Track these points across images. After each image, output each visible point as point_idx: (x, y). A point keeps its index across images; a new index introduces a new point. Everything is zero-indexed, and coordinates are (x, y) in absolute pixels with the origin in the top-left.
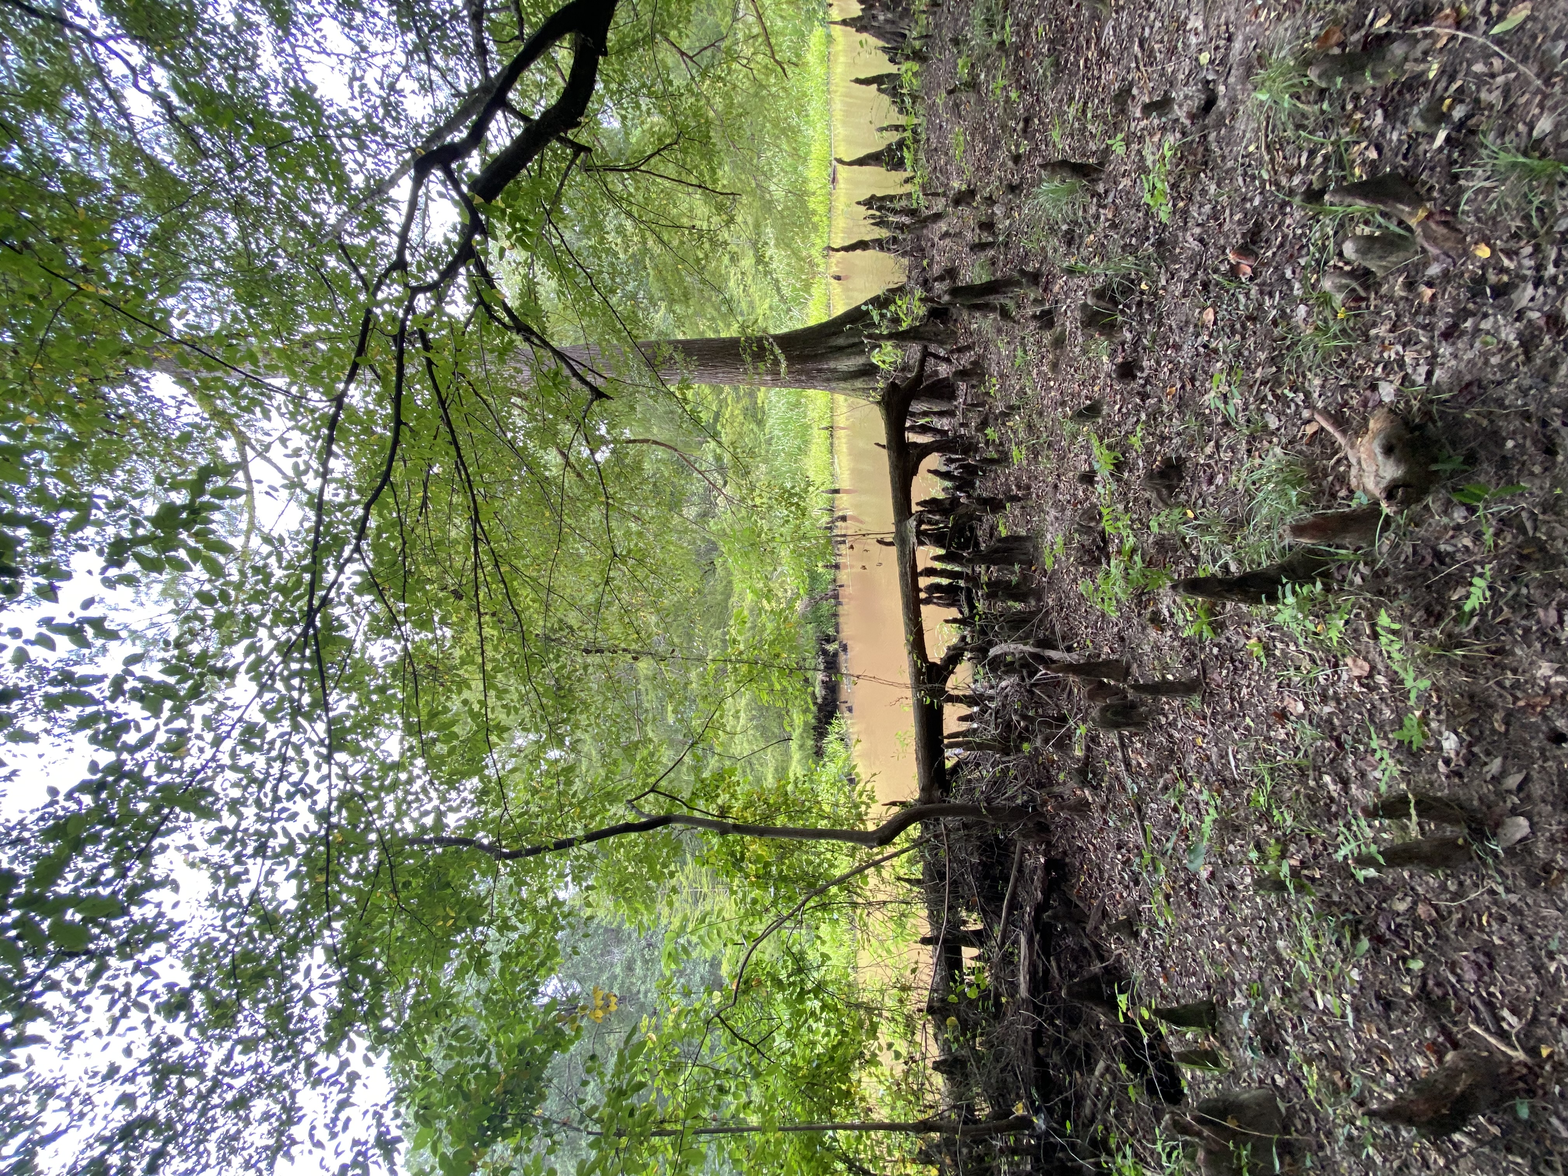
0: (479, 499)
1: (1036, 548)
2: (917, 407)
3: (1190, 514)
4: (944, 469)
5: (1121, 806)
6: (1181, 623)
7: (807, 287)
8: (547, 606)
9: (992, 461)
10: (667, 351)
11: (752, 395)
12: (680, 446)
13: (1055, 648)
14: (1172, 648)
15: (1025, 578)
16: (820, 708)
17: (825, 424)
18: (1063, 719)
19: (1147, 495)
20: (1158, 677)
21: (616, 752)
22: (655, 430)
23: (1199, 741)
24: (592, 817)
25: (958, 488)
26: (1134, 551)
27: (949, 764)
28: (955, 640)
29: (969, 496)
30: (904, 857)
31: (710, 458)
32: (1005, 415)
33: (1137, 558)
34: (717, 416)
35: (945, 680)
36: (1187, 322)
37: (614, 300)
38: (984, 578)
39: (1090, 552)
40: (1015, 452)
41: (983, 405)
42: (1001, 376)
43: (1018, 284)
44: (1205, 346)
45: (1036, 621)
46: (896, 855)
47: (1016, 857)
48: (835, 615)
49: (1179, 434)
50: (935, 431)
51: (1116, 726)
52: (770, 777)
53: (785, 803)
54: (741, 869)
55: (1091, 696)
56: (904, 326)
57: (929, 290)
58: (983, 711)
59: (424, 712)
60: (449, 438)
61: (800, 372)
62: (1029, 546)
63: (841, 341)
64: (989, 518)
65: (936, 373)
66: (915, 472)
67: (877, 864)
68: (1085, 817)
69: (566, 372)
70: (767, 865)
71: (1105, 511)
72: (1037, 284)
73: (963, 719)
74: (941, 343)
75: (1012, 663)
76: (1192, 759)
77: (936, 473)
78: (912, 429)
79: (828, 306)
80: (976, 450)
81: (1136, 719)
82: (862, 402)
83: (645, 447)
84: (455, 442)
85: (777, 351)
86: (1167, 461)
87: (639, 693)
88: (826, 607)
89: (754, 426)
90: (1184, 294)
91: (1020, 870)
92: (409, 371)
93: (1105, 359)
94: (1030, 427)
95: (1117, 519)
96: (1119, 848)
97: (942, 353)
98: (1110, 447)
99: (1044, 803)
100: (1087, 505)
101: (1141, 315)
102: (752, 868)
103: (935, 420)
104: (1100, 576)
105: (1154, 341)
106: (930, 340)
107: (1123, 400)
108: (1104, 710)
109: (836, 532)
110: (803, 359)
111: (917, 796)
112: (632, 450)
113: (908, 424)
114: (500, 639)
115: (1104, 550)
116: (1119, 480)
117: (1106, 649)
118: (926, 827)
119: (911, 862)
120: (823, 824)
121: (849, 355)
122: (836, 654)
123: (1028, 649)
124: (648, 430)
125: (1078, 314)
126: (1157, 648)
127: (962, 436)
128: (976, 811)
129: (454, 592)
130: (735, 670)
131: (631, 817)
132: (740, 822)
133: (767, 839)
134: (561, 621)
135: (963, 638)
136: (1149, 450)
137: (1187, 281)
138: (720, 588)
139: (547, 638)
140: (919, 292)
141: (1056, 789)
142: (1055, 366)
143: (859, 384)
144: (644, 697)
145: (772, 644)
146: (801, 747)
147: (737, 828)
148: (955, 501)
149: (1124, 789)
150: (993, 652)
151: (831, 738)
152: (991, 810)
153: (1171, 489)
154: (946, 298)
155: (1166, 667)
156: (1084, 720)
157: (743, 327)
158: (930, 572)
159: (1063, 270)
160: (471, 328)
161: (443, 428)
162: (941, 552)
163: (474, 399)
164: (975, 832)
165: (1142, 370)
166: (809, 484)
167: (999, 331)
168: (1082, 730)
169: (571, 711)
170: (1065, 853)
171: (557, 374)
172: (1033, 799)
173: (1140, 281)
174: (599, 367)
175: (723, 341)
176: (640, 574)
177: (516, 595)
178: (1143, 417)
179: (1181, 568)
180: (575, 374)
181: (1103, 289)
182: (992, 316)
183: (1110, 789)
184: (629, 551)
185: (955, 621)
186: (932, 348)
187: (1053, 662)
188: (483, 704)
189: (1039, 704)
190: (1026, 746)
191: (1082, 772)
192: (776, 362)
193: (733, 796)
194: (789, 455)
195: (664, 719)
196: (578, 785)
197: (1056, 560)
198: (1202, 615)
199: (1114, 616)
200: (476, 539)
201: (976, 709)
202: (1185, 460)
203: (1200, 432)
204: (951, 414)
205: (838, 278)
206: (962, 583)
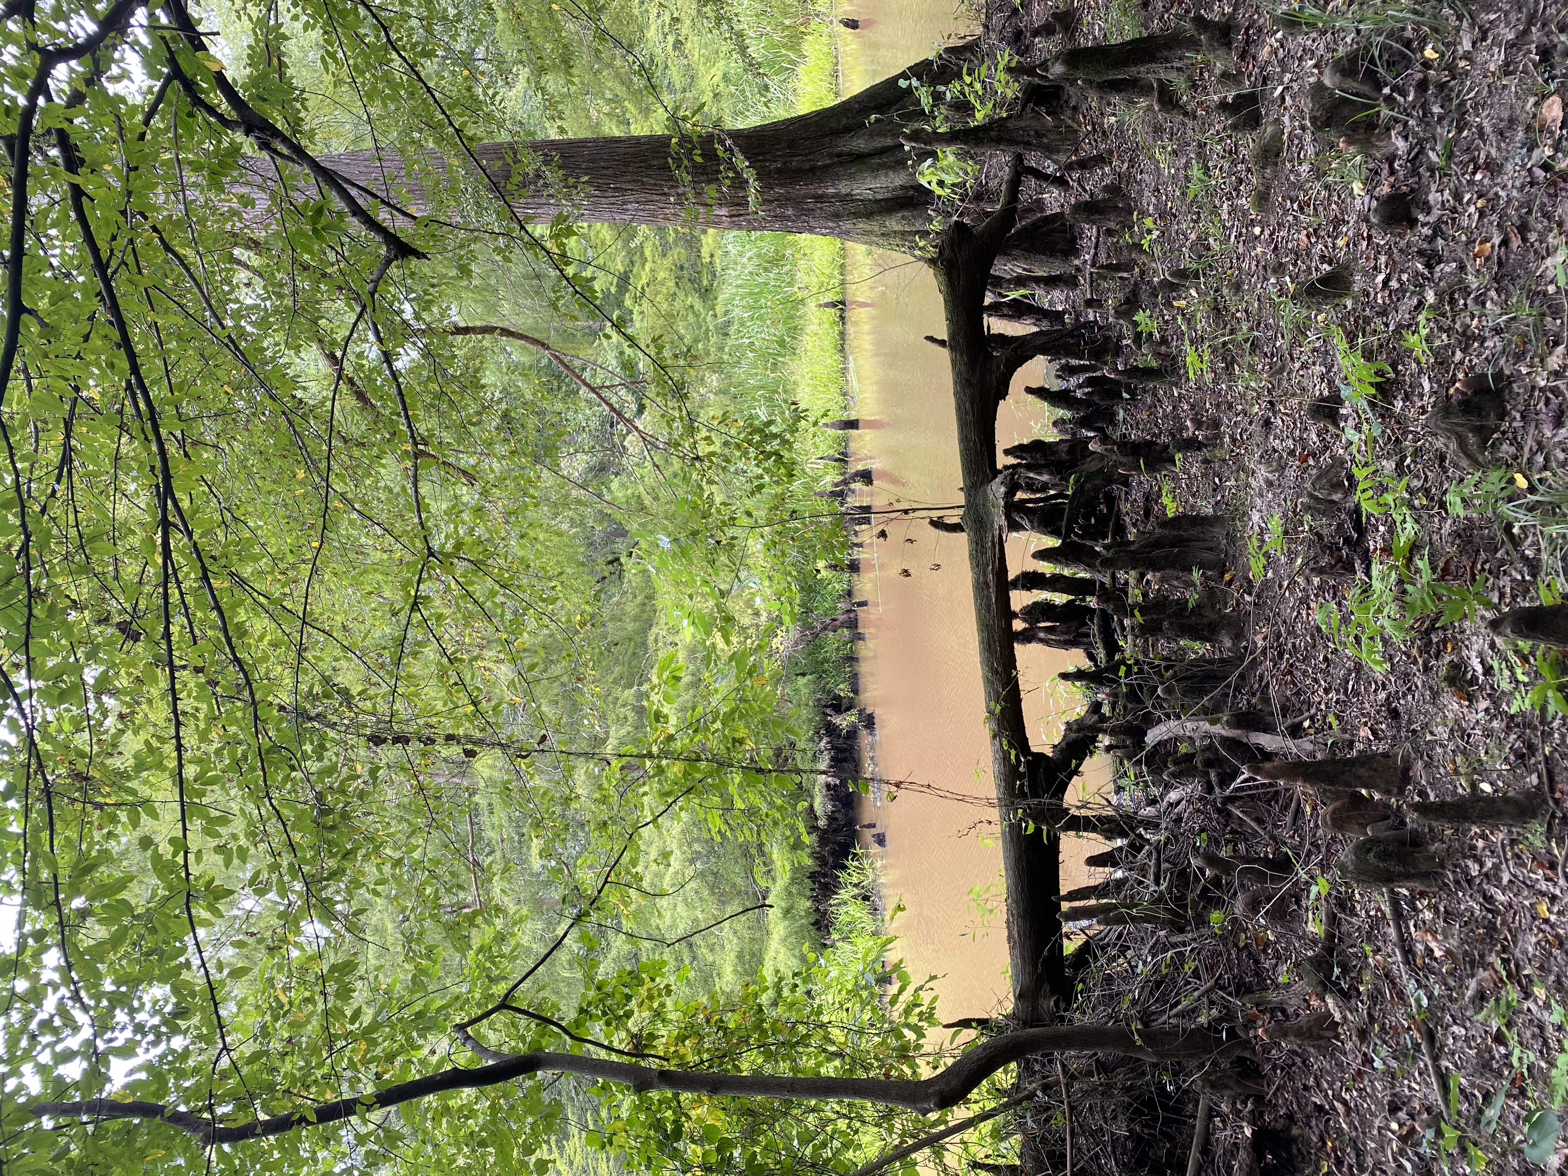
0: (172, 449)
1: (1232, 539)
2: (1004, 268)
3: (1521, 482)
4: (1056, 385)
5: (1396, 1030)
6: (1505, 686)
7: (795, 40)
8: (301, 650)
9: (1148, 373)
10: (530, 163)
11: (692, 244)
12: (553, 339)
13: (1269, 729)
14: (1488, 733)
15: (1212, 596)
16: (824, 837)
17: (830, 297)
18: (1283, 865)
19: (1439, 444)
20: (1463, 788)
21: (434, 935)
22: (506, 308)
23: (1543, 908)
24: (390, 1058)
25: (1085, 423)
26: (1414, 548)
27: (1069, 947)
28: (1080, 710)
29: (1105, 439)
30: (986, 1127)
31: (612, 362)
32: (1171, 288)
33: (1422, 564)
34: (624, 281)
35: (1062, 788)
36: (1512, 121)
37: (428, 67)
38: (1135, 595)
39: (1333, 549)
40: (1191, 358)
41: (1128, 266)
42: (1163, 214)
43: (1193, 44)
44: (1546, 167)
45: (1233, 678)
46: (969, 1123)
47: (1199, 1124)
48: (851, 659)
49: (1497, 331)
50: (1039, 313)
51: (1387, 879)
52: (728, 971)
53: (758, 1026)
54: (675, 1154)
55: (1339, 822)
56: (980, 116)
57: (1024, 50)
58: (1136, 847)
59: (65, 860)
60: (116, 335)
61: (783, 201)
62: (1219, 533)
63: (860, 144)
64: (1140, 481)
65: (1039, 204)
66: (1002, 392)
67: (934, 1142)
68: (1328, 1050)
69: (338, 203)
70: (724, 1146)
71: (1359, 474)
72: (1228, 45)
73: (1094, 861)
74: (1050, 151)
75: (1189, 757)
76: (1530, 942)
77: (1041, 393)
78: (996, 309)
79: (835, 74)
80: (1118, 350)
81: (1424, 867)
82: (899, 257)
83: (487, 341)
84: (126, 343)
85: (741, 162)
86: (1477, 383)
87: (475, 812)
88: (833, 642)
89: (694, 300)
90: (1507, 69)
91: (1206, 1149)
92: (37, 201)
93: (1357, 187)
94: (1218, 311)
95: (1383, 489)
96: (1394, 1109)
97: (1050, 168)
98: (1369, 355)
99: (1250, 1023)
100: (1325, 459)
101: (1425, 107)
102: (693, 1152)
103: (1039, 292)
104: (1352, 594)
105: (1450, 156)
106: (1028, 145)
107: (1392, 263)
108: (1363, 849)
109: (852, 501)
110: (790, 176)
111: (1009, 1007)
112: (462, 346)
113: (987, 301)
114: (212, 719)
115: (1358, 545)
116: (1385, 415)
117: (1365, 732)
118: (1027, 1070)
119: (998, 1135)
120: (830, 1070)
121: (875, 170)
122: (852, 734)
123: (1218, 730)
124: (493, 308)
125: (1307, 105)
126: (1460, 731)
127: (1090, 325)
128: (1123, 1038)
129: (123, 627)
130: (660, 770)
131: (464, 1058)
132: (671, 1066)
133: (725, 1099)
134: (326, 680)
135: (1096, 707)
136: (1442, 360)
137: (1511, 46)
138: (631, 608)
139: (302, 714)
140: (1005, 56)
141: (1273, 997)
142: (1262, 199)
143: (894, 223)
144: (485, 819)
145: (728, 719)
146: (787, 912)
147: (666, 1078)
148: (1077, 448)
149: (1401, 995)
150: (1153, 736)
151: (844, 894)
152: (1149, 1037)
153: (1483, 433)
154: (1058, 69)
155: (1478, 770)
156: (1324, 867)
157: (674, 119)
158: (1031, 581)
159: (1276, 20)
160: (157, 122)
161: (103, 315)
162: (1053, 542)
163: (161, 256)
164: (1120, 1077)
165: (1427, 209)
166: (798, 416)
167: (1158, 130)
168: (1320, 888)
169: (347, 855)
170: (1290, 1117)
171: (319, 212)
172: (1228, 1015)
173: (1423, 42)
174: (400, 195)
175: (637, 141)
176: (477, 590)
177: (243, 633)
178: (1430, 297)
179: (1505, 582)
180: (357, 211)
181: (1353, 59)
182: (1143, 103)
183: (1375, 996)
184: (458, 546)
185: (1079, 675)
186: (1032, 160)
187: (1268, 756)
188: (180, 845)
189: (1239, 835)
190: (1216, 917)
191: (1322, 964)
192: (740, 183)
193: (658, 1015)
194: (763, 356)
195: (523, 861)
196: (360, 994)
197: (1270, 561)
198: (1545, 672)
199: (1379, 670)
200: (165, 524)
201: (1119, 842)
202: (1510, 380)
203: (1539, 328)
204: (1068, 281)
205: (852, 24)
206: (1092, 602)
